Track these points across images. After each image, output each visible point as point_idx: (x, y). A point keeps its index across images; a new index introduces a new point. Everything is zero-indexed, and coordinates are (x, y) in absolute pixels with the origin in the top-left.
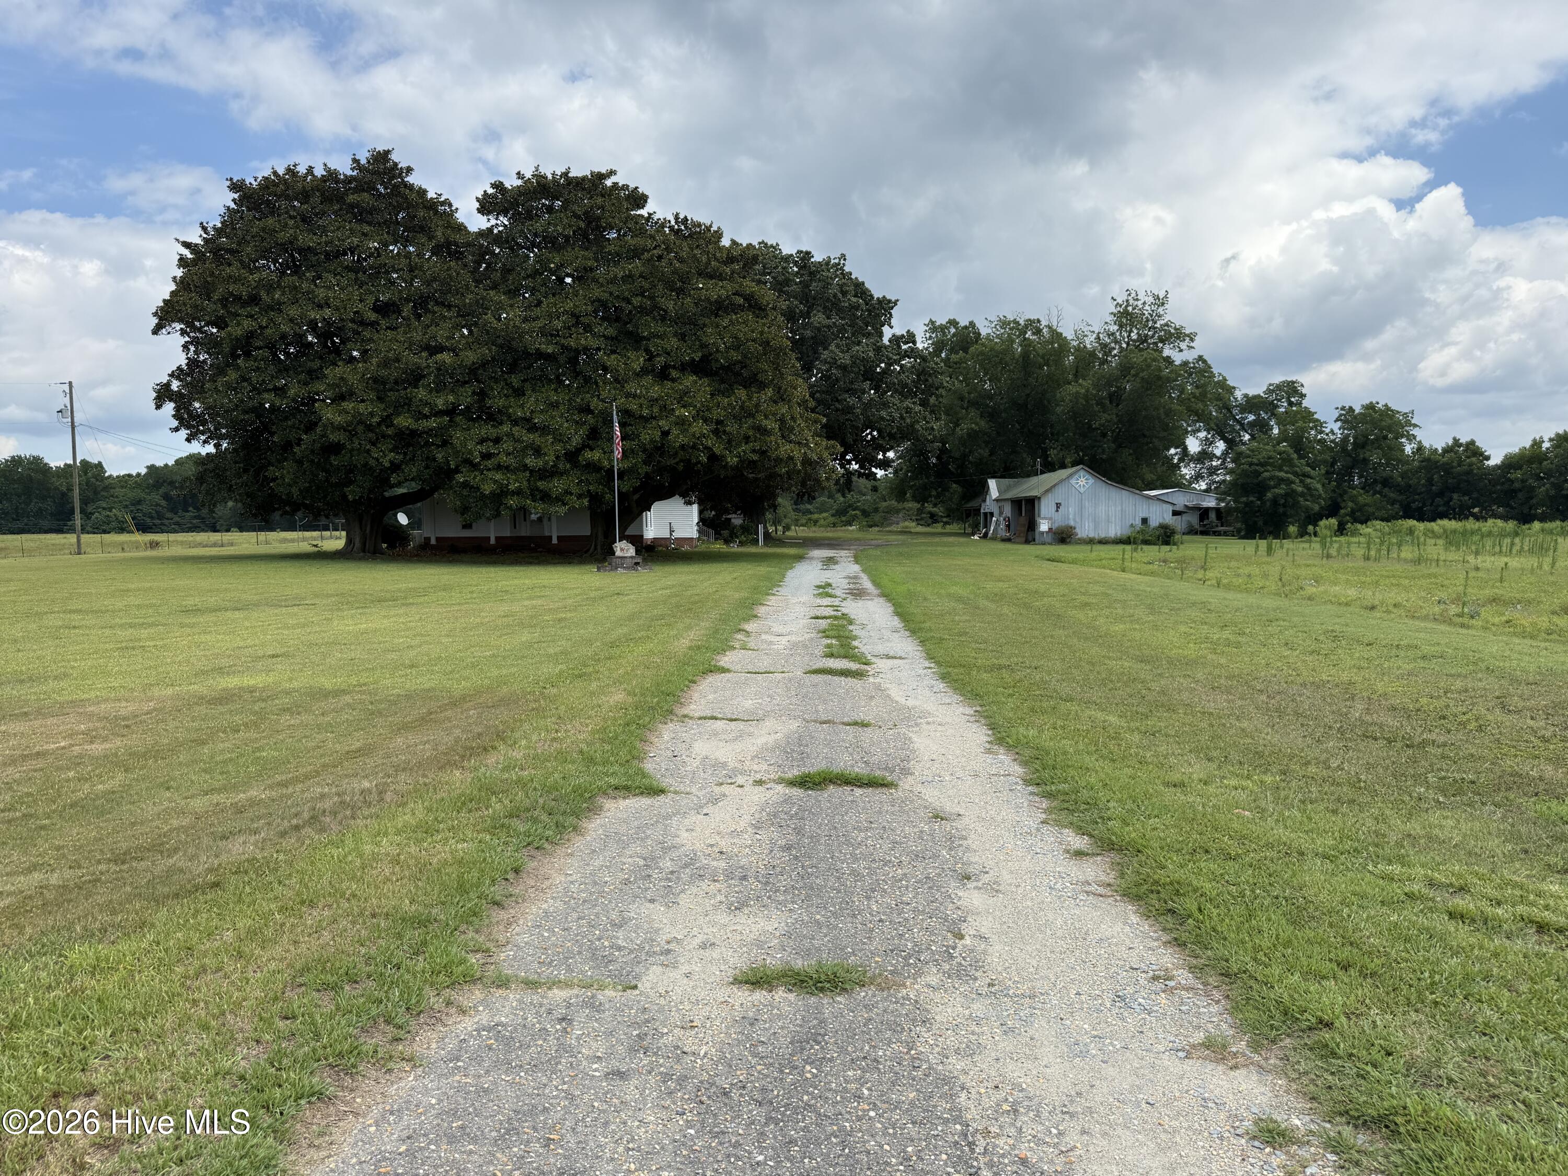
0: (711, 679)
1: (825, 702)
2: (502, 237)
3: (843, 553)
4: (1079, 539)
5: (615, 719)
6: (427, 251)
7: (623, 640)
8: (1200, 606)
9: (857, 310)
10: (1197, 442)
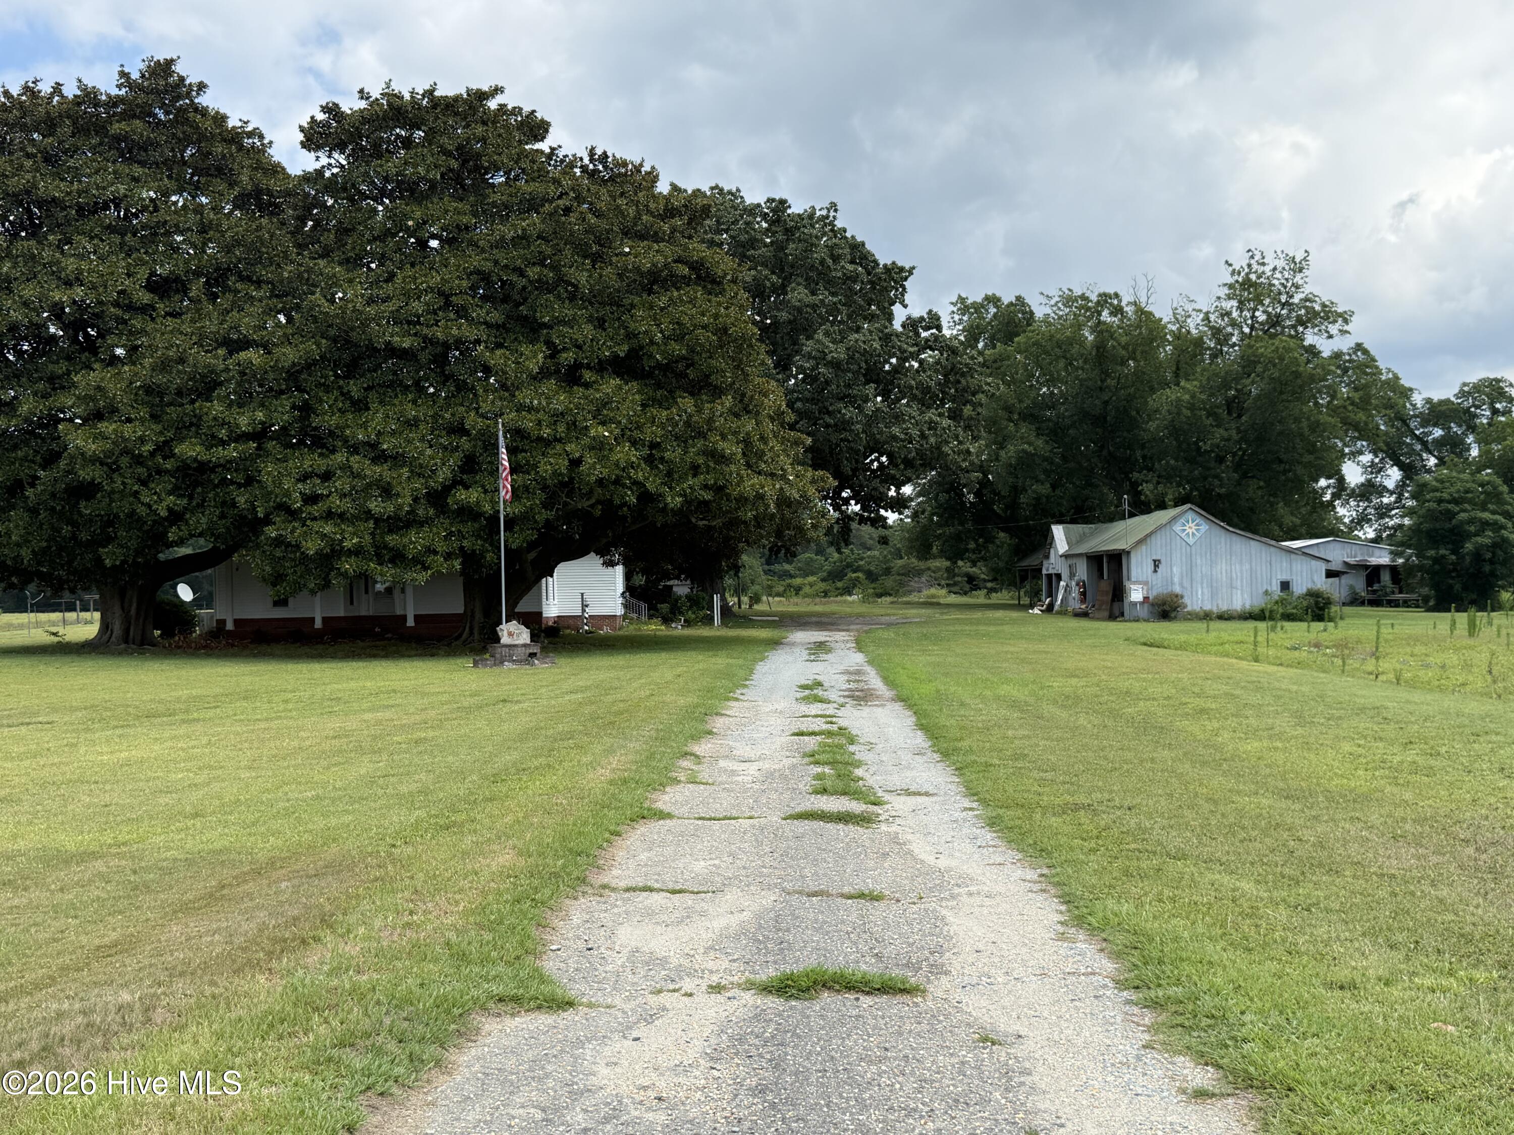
0: (643, 828)
1: (815, 862)
2: (337, 183)
3: (840, 636)
4: (1189, 613)
5: (499, 893)
6: (227, 203)
7: (513, 770)
8: (1372, 713)
9: (855, 282)
10: (1359, 470)
